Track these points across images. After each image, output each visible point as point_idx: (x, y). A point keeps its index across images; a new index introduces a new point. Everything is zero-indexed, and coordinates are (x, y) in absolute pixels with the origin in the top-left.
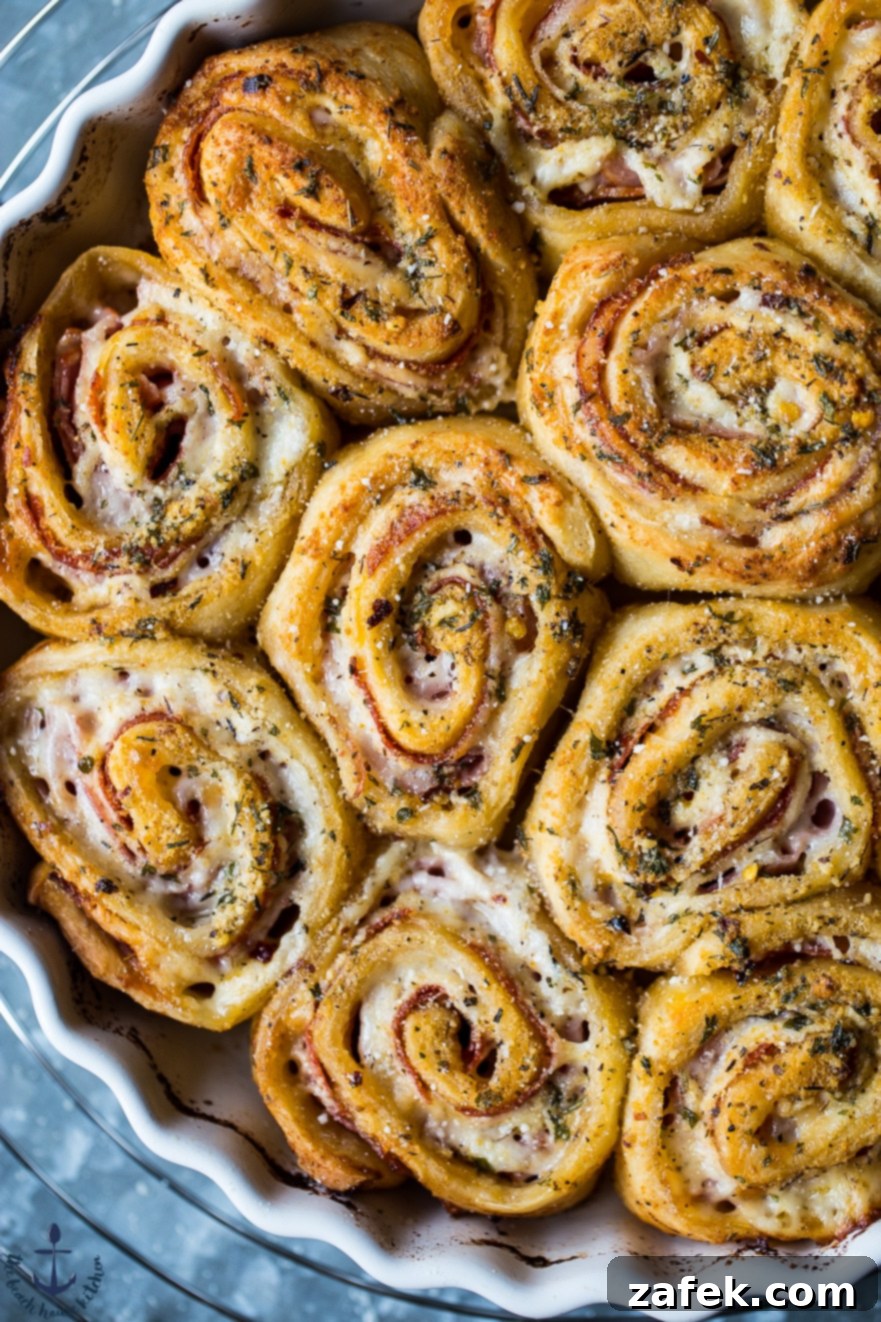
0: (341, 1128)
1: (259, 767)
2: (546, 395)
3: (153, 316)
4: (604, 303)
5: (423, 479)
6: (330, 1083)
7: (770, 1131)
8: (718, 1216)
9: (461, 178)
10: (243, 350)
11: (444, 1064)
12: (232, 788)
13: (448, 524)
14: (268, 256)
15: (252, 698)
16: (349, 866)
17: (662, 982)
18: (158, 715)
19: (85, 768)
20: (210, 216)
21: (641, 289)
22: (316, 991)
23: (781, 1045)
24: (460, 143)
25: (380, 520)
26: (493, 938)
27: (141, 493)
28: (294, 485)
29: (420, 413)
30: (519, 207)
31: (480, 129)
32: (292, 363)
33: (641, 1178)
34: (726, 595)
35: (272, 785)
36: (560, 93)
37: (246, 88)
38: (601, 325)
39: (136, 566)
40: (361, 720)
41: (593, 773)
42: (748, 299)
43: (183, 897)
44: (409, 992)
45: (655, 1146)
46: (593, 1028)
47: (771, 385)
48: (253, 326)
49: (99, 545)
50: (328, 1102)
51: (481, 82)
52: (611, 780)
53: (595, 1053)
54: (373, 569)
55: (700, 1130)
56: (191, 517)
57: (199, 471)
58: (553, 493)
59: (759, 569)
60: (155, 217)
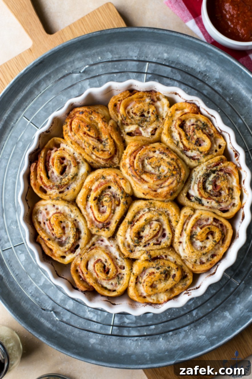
0: (84, 281)
1: (75, 222)
2: (124, 166)
3: (63, 149)
4: (134, 151)
5: (104, 177)
6: (83, 273)
7: (153, 286)
8: (143, 299)
9: (113, 130)
10: (76, 155)
11: (101, 272)
12: (70, 225)
13: (108, 185)
14: (81, 140)
15: (74, 211)
16: (88, 239)
17: (137, 261)
18: (59, 213)
19: (47, 220)
20: (73, 133)
21: (141, 150)
22: (81, 259)
23: (155, 272)
24: (113, 124)
25: (96, 184)
26: (110, 252)
27: (59, 177)
28: (83, 177)
29: (104, 167)
30: (122, 135)
31: (117, 123)
32: (84, 157)
33: (131, 292)
34: (151, 199)
35: (76, 225)
36: (130, 117)
37: (80, 113)
38: (134, 155)
39: (57, 188)
40: (91, 215)
41: (128, 227)
42: (158, 152)
43: (61, 242)
44: (96, 260)
45: (134, 287)
46: (125, 268)
47: (160, 166)
48: (78, 151)
49: (51, 185)
50: (82, 277)
51: (117, 115)
52: (131, 228)
53: (125, 272)
54: (95, 191)
55: (141, 285)
56: (66, 181)
57: (68, 174)
58: (124, 181)
59: (157, 195)
60: (64, 133)
